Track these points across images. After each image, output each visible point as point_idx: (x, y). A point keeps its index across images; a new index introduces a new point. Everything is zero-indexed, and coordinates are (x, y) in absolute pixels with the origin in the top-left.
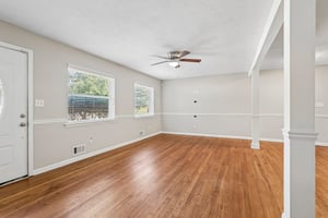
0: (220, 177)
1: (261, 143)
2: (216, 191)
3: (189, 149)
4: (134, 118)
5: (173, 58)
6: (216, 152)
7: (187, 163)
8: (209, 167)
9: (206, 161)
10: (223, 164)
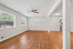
0: (45, 40)
1: (50, 31)
2: (46, 44)
3: (36, 34)
4: (21, 27)
5: (32, 12)
6: (42, 34)
7: (36, 37)
8: (42, 38)
9: (41, 36)
10: (44, 37)
